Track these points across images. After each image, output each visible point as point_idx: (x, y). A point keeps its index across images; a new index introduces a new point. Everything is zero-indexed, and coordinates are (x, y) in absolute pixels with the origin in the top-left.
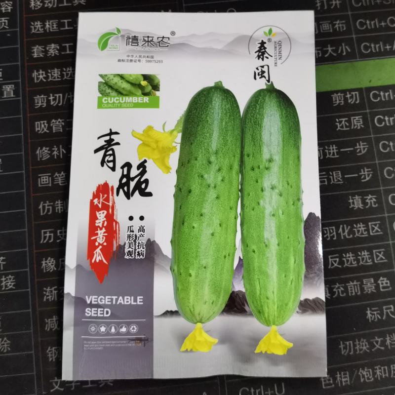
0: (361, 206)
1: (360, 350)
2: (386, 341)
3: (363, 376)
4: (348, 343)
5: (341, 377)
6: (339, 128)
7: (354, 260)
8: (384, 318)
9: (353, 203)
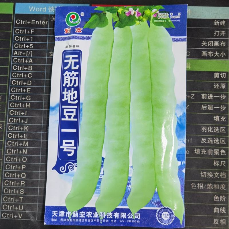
0: (218, 120)
1: (209, 176)
2: (220, 175)
3: (209, 187)
4: (204, 173)
5: (200, 185)
6: (215, 87)
7: (212, 141)
8: (221, 166)
9: (216, 119)
